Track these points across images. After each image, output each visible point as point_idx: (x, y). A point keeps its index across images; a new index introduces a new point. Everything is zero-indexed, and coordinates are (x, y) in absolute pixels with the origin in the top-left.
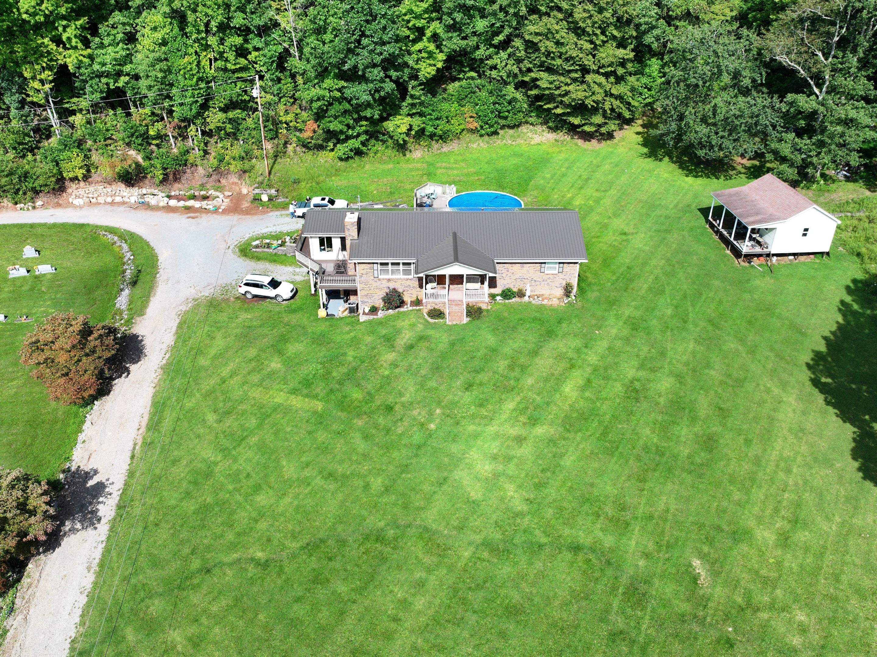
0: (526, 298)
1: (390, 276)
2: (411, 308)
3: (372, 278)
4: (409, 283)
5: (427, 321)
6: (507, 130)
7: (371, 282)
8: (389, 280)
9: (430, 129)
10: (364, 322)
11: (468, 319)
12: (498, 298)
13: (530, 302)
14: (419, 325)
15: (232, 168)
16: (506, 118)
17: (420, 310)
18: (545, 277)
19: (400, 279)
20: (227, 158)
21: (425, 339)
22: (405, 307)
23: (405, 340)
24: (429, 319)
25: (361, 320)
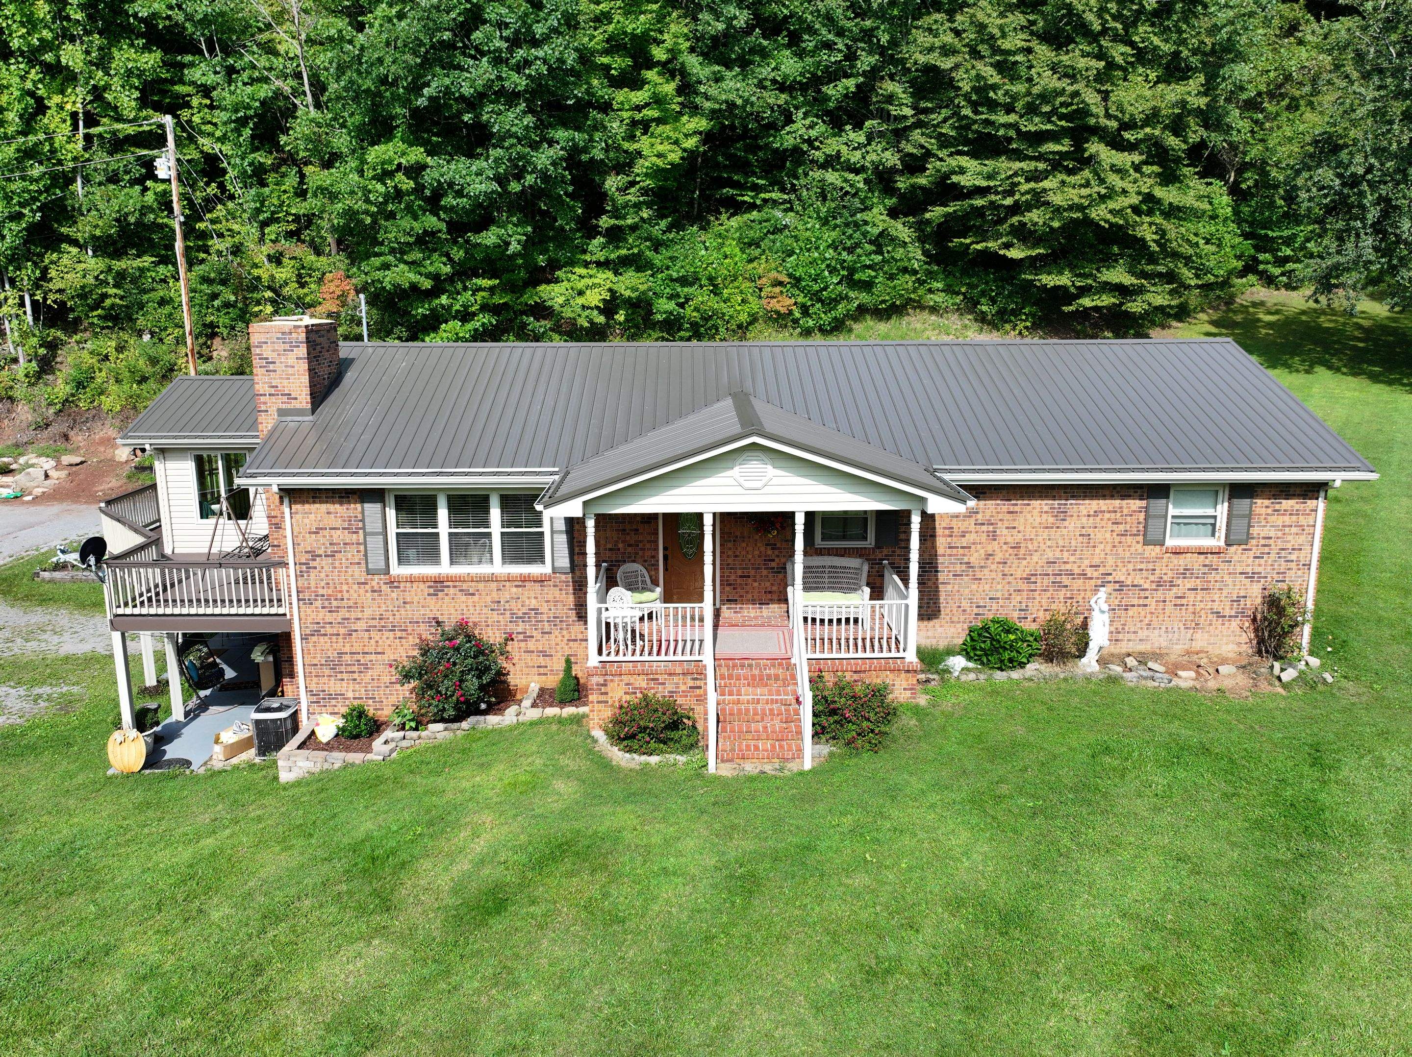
0: (1089, 663)
1: (445, 567)
2: (534, 714)
3: (359, 573)
4: (531, 597)
5: (605, 764)
6: (870, 322)
7: (354, 593)
8: (438, 584)
9: (664, 306)
10: (298, 783)
11: (825, 749)
12: (958, 662)
13: (1113, 680)
14: (560, 785)
15: (107, 402)
16: (867, 286)
17: (578, 720)
18: (1167, 567)
19: (492, 579)
20: (100, 377)
21: (582, 856)
22: (512, 710)
23: (464, 865)
24: (618, 756)
25: (285, 777)
